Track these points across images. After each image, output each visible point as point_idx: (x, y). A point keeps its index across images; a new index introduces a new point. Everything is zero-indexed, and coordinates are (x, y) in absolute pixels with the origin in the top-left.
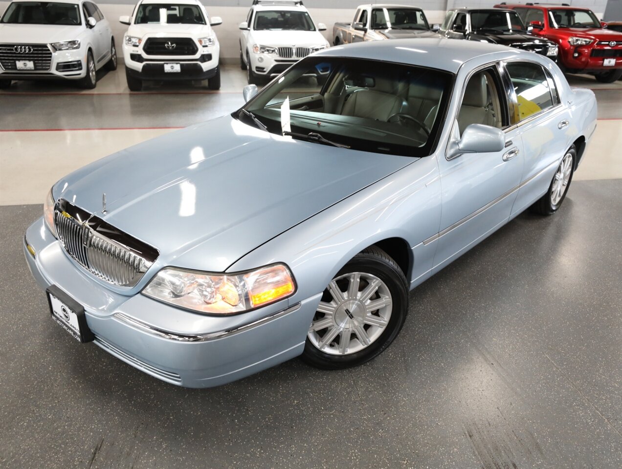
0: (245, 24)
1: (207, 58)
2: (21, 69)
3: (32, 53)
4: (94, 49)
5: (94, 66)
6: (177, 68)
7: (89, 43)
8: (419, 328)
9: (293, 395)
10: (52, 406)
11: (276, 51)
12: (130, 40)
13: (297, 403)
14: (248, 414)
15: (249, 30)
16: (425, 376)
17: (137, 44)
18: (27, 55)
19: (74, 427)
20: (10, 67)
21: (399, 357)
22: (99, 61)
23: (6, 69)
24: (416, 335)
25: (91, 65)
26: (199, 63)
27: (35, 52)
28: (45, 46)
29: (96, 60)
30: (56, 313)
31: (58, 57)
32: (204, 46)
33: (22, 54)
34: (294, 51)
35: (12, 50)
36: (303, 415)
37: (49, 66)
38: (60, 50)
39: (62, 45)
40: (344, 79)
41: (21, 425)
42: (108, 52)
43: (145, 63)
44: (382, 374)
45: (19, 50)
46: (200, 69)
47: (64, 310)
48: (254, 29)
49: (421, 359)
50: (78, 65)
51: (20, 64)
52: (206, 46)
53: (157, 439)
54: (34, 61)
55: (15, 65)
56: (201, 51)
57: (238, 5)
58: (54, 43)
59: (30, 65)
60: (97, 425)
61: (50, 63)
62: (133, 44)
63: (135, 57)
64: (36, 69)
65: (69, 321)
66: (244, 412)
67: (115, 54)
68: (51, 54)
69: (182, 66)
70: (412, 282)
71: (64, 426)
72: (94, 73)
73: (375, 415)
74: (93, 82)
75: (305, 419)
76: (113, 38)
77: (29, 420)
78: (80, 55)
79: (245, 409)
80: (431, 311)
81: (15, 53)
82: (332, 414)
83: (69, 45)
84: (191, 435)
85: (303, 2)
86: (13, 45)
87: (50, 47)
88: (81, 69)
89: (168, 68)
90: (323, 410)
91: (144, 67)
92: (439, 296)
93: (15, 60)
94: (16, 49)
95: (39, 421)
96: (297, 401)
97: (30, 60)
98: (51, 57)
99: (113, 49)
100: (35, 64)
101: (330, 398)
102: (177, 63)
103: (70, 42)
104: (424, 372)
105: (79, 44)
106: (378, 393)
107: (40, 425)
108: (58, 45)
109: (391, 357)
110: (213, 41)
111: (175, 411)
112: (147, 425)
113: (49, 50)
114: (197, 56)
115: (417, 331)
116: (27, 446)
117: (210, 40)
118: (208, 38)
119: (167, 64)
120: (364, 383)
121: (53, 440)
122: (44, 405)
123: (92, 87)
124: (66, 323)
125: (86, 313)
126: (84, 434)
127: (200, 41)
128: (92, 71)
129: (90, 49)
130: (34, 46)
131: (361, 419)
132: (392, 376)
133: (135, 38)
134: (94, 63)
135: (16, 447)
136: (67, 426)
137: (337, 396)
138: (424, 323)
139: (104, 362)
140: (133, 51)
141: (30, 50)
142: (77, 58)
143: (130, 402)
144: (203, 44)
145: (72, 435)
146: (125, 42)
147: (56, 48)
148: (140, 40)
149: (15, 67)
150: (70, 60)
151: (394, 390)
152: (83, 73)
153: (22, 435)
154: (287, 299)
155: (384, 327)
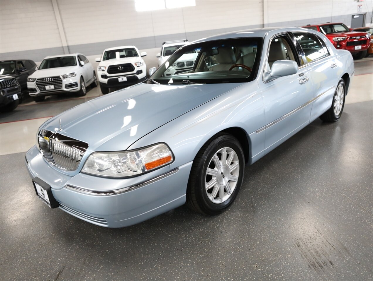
0: (159, 54)
1: (140, 72)
2: (48, 89)
3: (53, 81)
4: (84, 76)
5: (85, 85)
6: (125, 79)
7: (81, 73)
8: (261, 187)
9: (182, 231)
10: (38, 250)
11: (176, 65)
12: (100, 68)
13: (185, 236)
14: (155, 245)
15: (161, 57)
16: (266, 213)
17: (104, 70)
18: (51, 82)
19: (48, 260)
20: (43, 89)
21: (249, 204)
22: (87, 82)
23: (41, 90)
24: (259, 191)
25: (83, 84)
26: (136, 75)
27: (54, 80)
28: (59, 77)
29: (85, 81)
30: (39, 193)
31: (65, 82)
32: (138, 67)
33: (48, 82)
34: (185, 64)
35: (43, 81)
36: (189, 243)
37: (61, 86)
38: (67, 78)
39: (67, 75)
41: (19, 262)
42: (92, 78)
43: (108, 79)
44: (239, 215)
45: (46, 80)
46: (137, 78)
47: (42, 190)
48: (164, 56)
49: (263, 204)
50: (76, 84)
51: (47, 88)
52: (139, 66)
53: (97, 264)
54: (54, 85)
55: (45, 88)
56: (136, 69)
57: (156, 47)
58: (63, 75)
59: (52, 87)
60: (62, 258)
61: (62, 85)
62: (102, 70)
63: (104, 76)
64: (55, 89)
65: (45, 197)
66: (152, 244)
67: (96, 79)
68: (62, 80)
69: (127, 78)
70: (252, 157)
71: (43, 261)
72: (85, 88)
73: (235, 239)
74: (85, 92)
75: (190, 245)
76: (94, 72)
77: (24, 259)
78: (76, 79)
79: (152, 242)
80: (267, 177)
81: (44, 82)
82: (207, 240)
83: (71, 75)
84: (118, 260)
85: (188, 40)
86: (43, 79)
87: (61, 77)
88: (77, 86)
89: (120, 80)
90: (201, 239)
91: (108, 81)
92: (272, 169)
93: (45, 86)
94: (45, 80)
95: (29, 259)
96: (185, 234)
97: (52, 85)
98: (62, 82)
99: (95, 77)
100: (54, 86)
101: (206, 231)
102: (125, 77)
103: (71, 74)
104: (265, 211)
105: (76, 74)
106: (236, 225)
107: (29, 260)
108: (65, 76)
109: (244, 204)
110: (142, 63)
111: (110, 247)
112: (92, 256)
113: (61, 79)
114: (135, 72)
115: (260, 189)
116: (19, 273)
117: (141, 63)
118: (140, 62)
119: (120, 77)
120: (227, 221)
121: (35, 269)
122: (33, 249)
123: (84, 95)
124: (44, 198)
125: (51, 189)
126: (54, 264)
127: (136, 64)
128: (84, 87)
129: (82, 77)
130: (53, 77)
131: (226, 242)
132: (245, 215)
133: (103, 67)
134: (84, 83)
135: (13, 275)
136: (44, 260)
137: (210, 230)
138: (264, 184)
139: (71, 223)
140: (102, 73)
141: (52, 80)
142: (75, 81)
143: (84, 243)
144: (138, 65)
145: (47, 265)
146: (98, 69)
147: (65, 77)
148: (105, 67)
149: (45, 89)
150: (72, 82)
151: (246, 223)
152: (78, 88)
153: (17, 267)
154: (169, 165)
155: (237, 181)
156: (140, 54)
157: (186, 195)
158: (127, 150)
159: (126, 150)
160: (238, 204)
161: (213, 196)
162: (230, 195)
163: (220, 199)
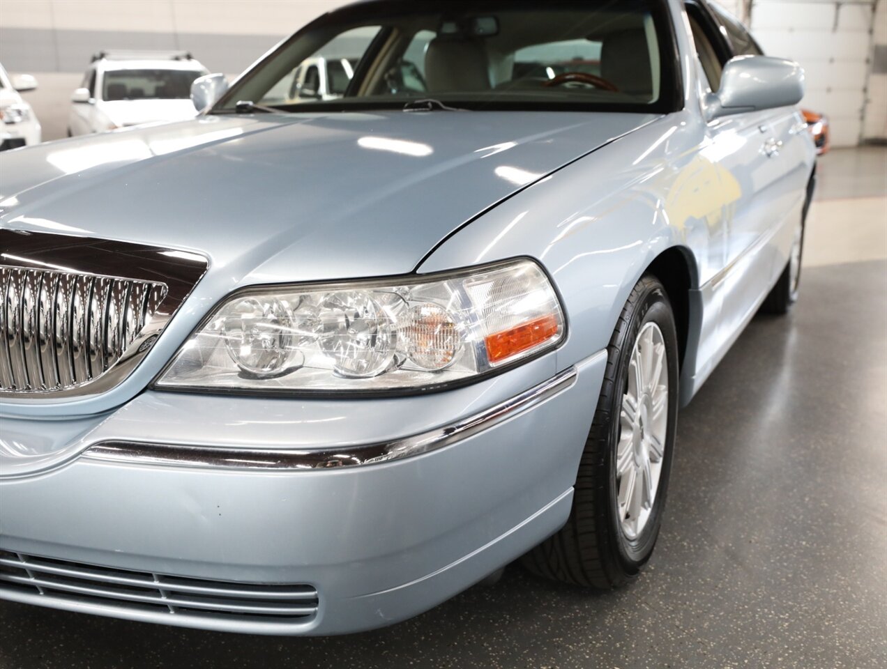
0: (84, 92)
1: (15, 145)
9: (527, 656)
15: (93, 105)
32: (8, 123)
40: (386, 76)
44: (697, 581)
48: (105, 99)
49: (753, 541)
52: (12, 123)
57: (58, 70)
70: (694, 378)
85: (193, 54)
106: (716, 615)
109: (689, 548)
110: (25, 114)
117: (19, 112)
118: (15, 108)
120: (672, 603)
137: (631, 638)
144: (7, 120)
151: (746, 603)
154: (553, 352)
155: (661, 460)
156: (12, 84)
157: (573, 489)
158: (417, 272)
159: (413, 273)
160: (667, 547)
161: (625, 506)
162: (650, 510)
163: (632, 523)
